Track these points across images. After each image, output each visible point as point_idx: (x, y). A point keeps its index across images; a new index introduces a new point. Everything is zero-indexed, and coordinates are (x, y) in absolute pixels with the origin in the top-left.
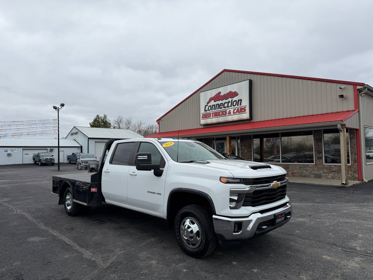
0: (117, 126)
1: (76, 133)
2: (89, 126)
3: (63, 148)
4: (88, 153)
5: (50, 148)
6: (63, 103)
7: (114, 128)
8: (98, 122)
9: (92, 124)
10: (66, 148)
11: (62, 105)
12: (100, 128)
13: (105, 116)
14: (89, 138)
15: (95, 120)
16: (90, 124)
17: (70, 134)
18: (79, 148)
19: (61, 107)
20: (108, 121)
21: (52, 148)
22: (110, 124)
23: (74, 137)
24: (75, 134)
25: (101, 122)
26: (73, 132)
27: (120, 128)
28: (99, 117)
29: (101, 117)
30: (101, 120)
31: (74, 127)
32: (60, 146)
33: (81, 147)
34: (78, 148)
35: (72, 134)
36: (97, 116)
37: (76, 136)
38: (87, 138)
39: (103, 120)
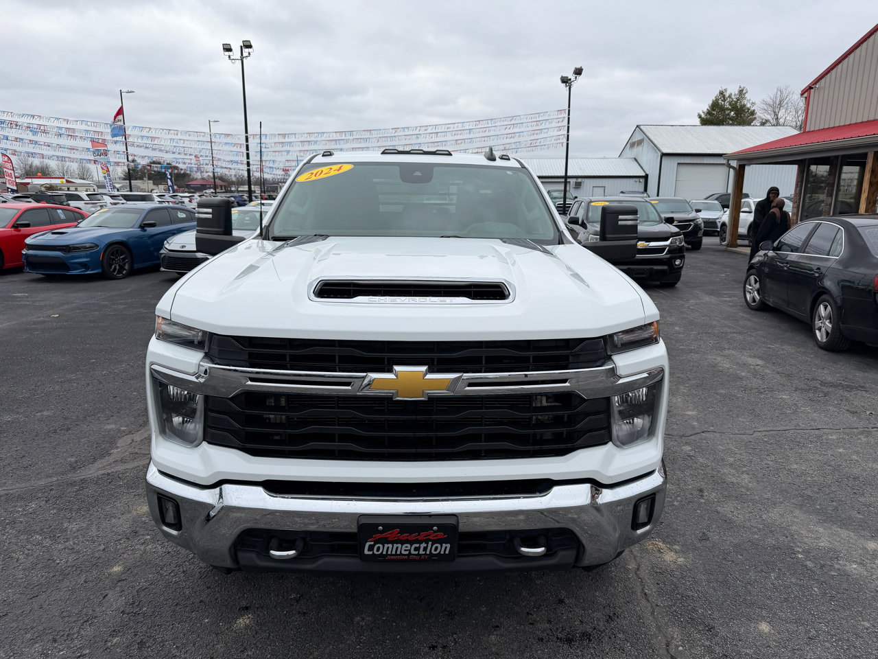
0: (769, 117)
1: (640, 142)
2: (698, 122)
3: (604, 180)
4: (658, 195)
5: (574, 180)
6: (579, 67)
7: (763, 124)
8: (722, 109)
9: (703, 116)
10: (610, 180)
11: (578, 72)
12: (723, 125)
13: (741, 91)
14: (664, 155)
15: (715, 105)
16: (700, 117)
17: (629, 145)
18: (641, 180)
19: (576, 78)
20: (748, 105)
21: (579, 180)
22: (753, 113)
23: (636, 151)
24: (638, 145)
25: (727, 109)
26: (634, 141)
27: (778, 124)
28: (724, 96)
29: (730, 96)
30: (730, 105)
31: (637, 126)
32: (568, 174)
33: (646, 177)
34: (637, 180)
35: (633, 145)
36: (721, 93)
37: (640, 148)
38: (660, 154)
39: (736, 102)
